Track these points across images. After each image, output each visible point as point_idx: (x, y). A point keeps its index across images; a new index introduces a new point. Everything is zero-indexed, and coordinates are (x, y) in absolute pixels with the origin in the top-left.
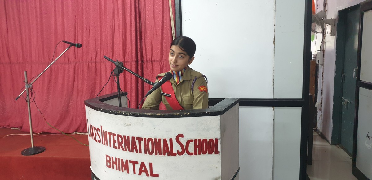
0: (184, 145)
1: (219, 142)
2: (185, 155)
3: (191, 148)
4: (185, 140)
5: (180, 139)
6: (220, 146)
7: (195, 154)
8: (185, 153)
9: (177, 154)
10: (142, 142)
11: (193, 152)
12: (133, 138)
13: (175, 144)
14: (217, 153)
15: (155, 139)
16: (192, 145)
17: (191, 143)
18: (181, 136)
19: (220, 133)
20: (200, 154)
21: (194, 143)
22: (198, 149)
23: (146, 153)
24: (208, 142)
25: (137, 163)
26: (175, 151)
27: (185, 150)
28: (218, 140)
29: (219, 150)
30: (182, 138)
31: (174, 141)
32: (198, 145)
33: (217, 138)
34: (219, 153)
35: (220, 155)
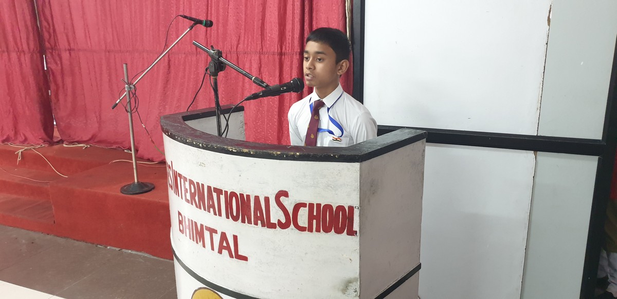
0: (290, 211)
1: (356, 213)
2: (292, 229)
3: (303, 217)
4: (291, 203)
5: (282, 199)
6: (358, 221)
7: (311, 230)
8: (292, 225)
9: (277, 226)
10: (222, 197)
11: (307, 226)
12: (209, 188)
13: (274, 207)
14: (351, 233)
15: (242, 195)
16: (303, 215)
17: (302, 208)
18: (285, 194)
19: (359, 196)
20: (318, 230)
21: (307, 208)
22: (315, 221)
23: (228, 217)
24: (334, 210)
25: (216, 232)
26: (274, 220)
27: (290, 221)
28: (355, 209)
29: (356, 227)
30: (287, 198)
31: (273, 203)
32: (315, 214)
33: (352, 205)
34: (356, 234)
35: (358, 237)
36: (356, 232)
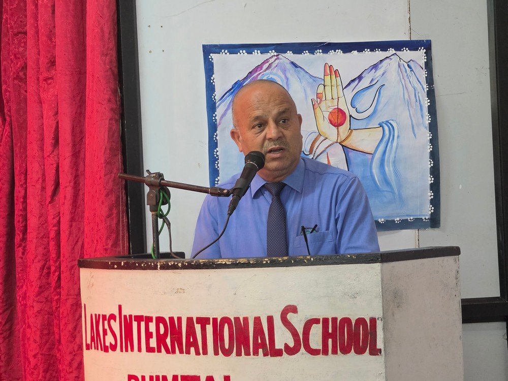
0: (300, 329)
1: (379, 325)
2: (303, 354)
3: (316, 338)
4: (301, 321)
5: (290, 316)
6: (382, 336)
7: (325, 352)
8: (302, 349)
10: (209, 328)
11: (321, 348)
12: (190, 320)
13: (280, 328)
14: (375, 352)
15: (237, 319)
16: (316, 332)
17: (314, 325)
18: (293, 309)
19: (381, 304)
20: (335, 352)
21: (321, 325)
22: (330, 341)
23: (216, 353)
24: (353, 324)
25: (198, 379)
26: (279, 345)
27: (300, 343)
28: (378, 321)
29: (380, 345)
30: (295, 315)
31: (278, 323)
32: (330, 331)
33: (374, 316)
34: (380, 353)
35: (383, 357)
36: (380, 350)
